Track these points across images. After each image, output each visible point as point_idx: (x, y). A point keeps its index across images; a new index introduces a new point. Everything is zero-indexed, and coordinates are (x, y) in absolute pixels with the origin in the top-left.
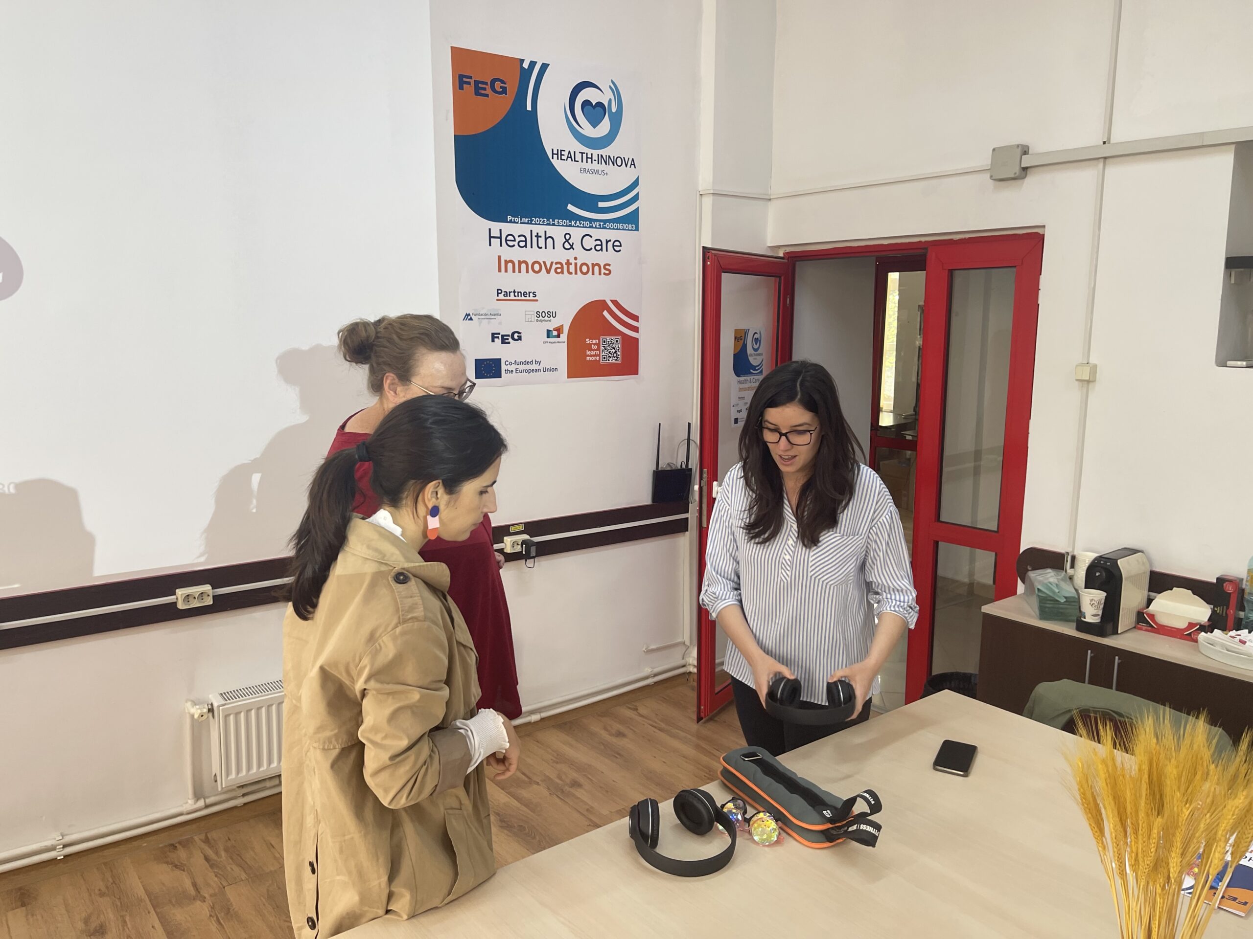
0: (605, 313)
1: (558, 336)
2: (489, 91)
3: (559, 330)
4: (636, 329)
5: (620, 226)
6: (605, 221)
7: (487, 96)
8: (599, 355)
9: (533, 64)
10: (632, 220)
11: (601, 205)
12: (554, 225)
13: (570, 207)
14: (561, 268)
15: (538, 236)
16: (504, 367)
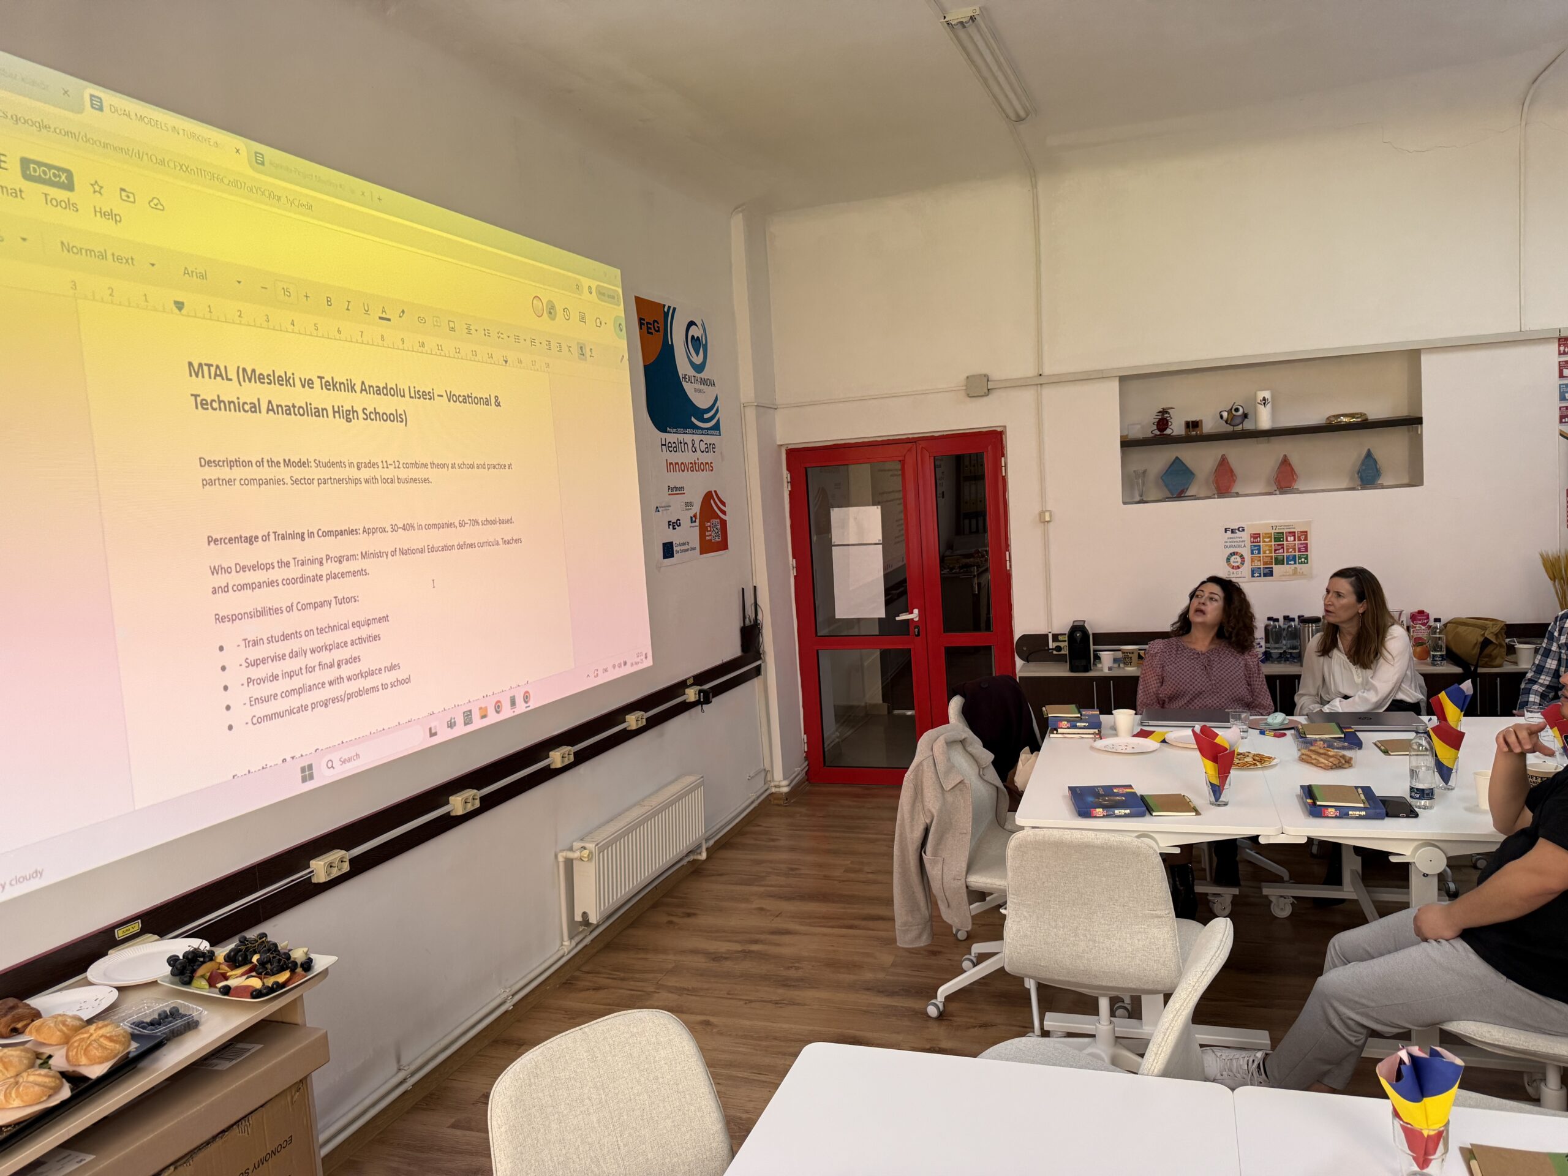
0: (712, 501)
1: (695, 522)
2: (652, 331)
3: (695, 516)
4: (724, 513)
5: (714, 432)
6: (707, 429)
7: (651, 333)
8: (710, 535)
9: (669, 307)
10: (717, 427)
11: (706, 416)
12: (686, 433)
13: (693, 419)
14: (693, 467)
15: (681, 443)
16: (675, 549)
